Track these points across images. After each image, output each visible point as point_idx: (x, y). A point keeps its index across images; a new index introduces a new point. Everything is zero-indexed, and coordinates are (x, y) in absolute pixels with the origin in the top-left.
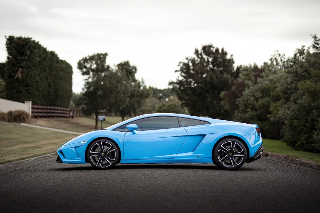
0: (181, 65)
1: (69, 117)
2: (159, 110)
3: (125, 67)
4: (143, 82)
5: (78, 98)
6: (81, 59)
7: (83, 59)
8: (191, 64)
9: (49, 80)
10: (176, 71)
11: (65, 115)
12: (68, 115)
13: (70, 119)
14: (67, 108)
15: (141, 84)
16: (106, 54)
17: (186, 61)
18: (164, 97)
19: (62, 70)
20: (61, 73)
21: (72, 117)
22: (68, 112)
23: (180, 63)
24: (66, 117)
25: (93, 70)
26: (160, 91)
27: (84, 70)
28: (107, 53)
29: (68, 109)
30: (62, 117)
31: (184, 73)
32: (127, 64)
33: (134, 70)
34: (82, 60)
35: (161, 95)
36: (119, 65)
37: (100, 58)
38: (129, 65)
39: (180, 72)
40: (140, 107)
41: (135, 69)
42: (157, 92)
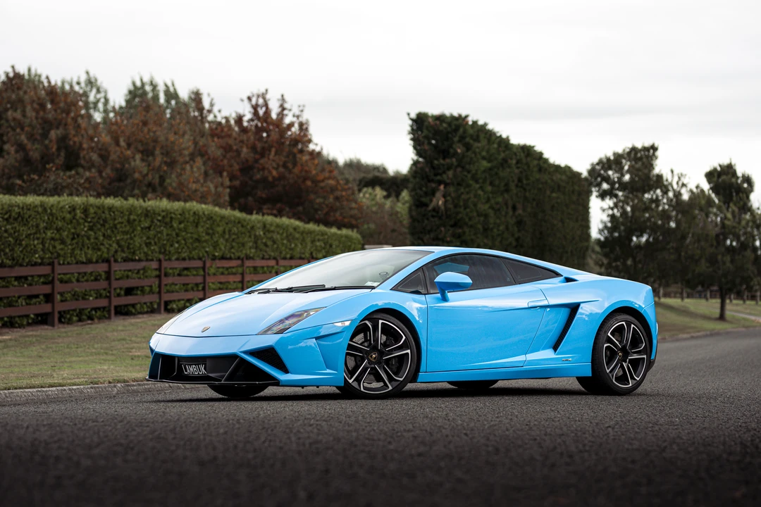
3: (724, 177)
6: (596, 160)
7: (600, 162)
9: (520, 211)
16: (654, 148)
20: (554, 195)
25: (623, 186)
27: (605, 186)
28: (656, 145)
32: (729, 170)
33: (746, 186)
34: (598, 164)
36: (710, 176)
37: (642, 158)
38: (734, 173)
41: (749, 181)
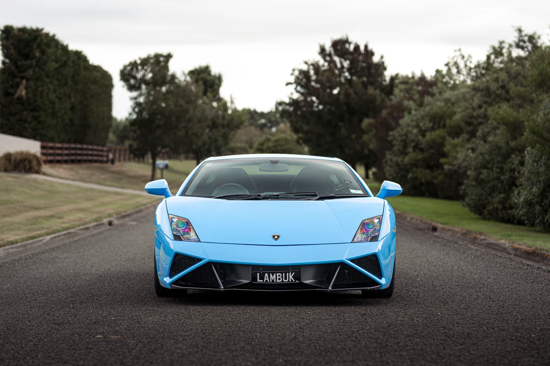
0: (297, 73)
1: (107, 162)
2: (260, 147)
3: (202, 75)
4: (232, 102)
5: (121, 127)
6: (127, 63)
7: (131, 64)
8: (312, 72)
9: (73, 100)
10: (288, 84)
11: (100, 158)
12: (105, 159)
13: (109, 164)
14: (104, 145)
15: (229, 104)
16: (169, 56)
17: (305, 68)
18: (269, 125)
19: (95, 82)
20: (93, 87)
21: (113, 162)
22: (105, 154)
23: (294, 70)
24: (101, 162)
25: (147, 83)
26: (262, 115)
27: (132, 82)
28: (171, 54)
29: (105, 149)
30: (95, 161)
31: (302, 86)
32: (206, 70)
33: (217, 82)
34: (128, 66)
35: (263, 121)
36: (192, 73)
37: (159, 63)
38: (209, 74)
39: (294, 86)
40: (227, 143)
41: (219, 79)
42: (257, 117)
